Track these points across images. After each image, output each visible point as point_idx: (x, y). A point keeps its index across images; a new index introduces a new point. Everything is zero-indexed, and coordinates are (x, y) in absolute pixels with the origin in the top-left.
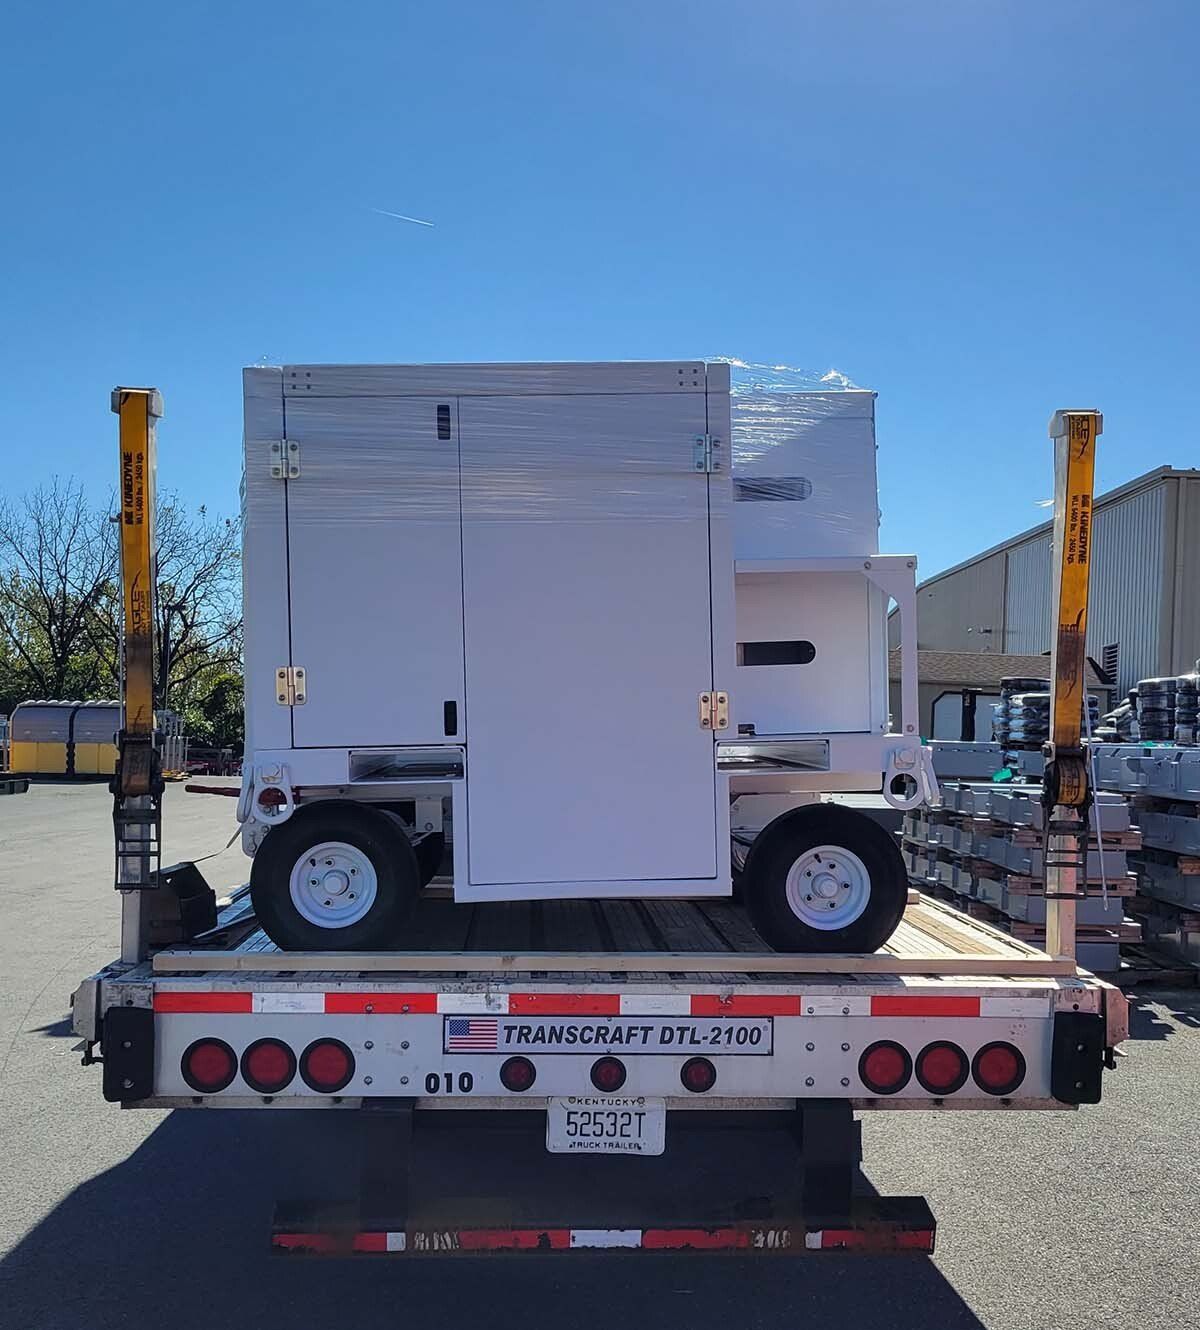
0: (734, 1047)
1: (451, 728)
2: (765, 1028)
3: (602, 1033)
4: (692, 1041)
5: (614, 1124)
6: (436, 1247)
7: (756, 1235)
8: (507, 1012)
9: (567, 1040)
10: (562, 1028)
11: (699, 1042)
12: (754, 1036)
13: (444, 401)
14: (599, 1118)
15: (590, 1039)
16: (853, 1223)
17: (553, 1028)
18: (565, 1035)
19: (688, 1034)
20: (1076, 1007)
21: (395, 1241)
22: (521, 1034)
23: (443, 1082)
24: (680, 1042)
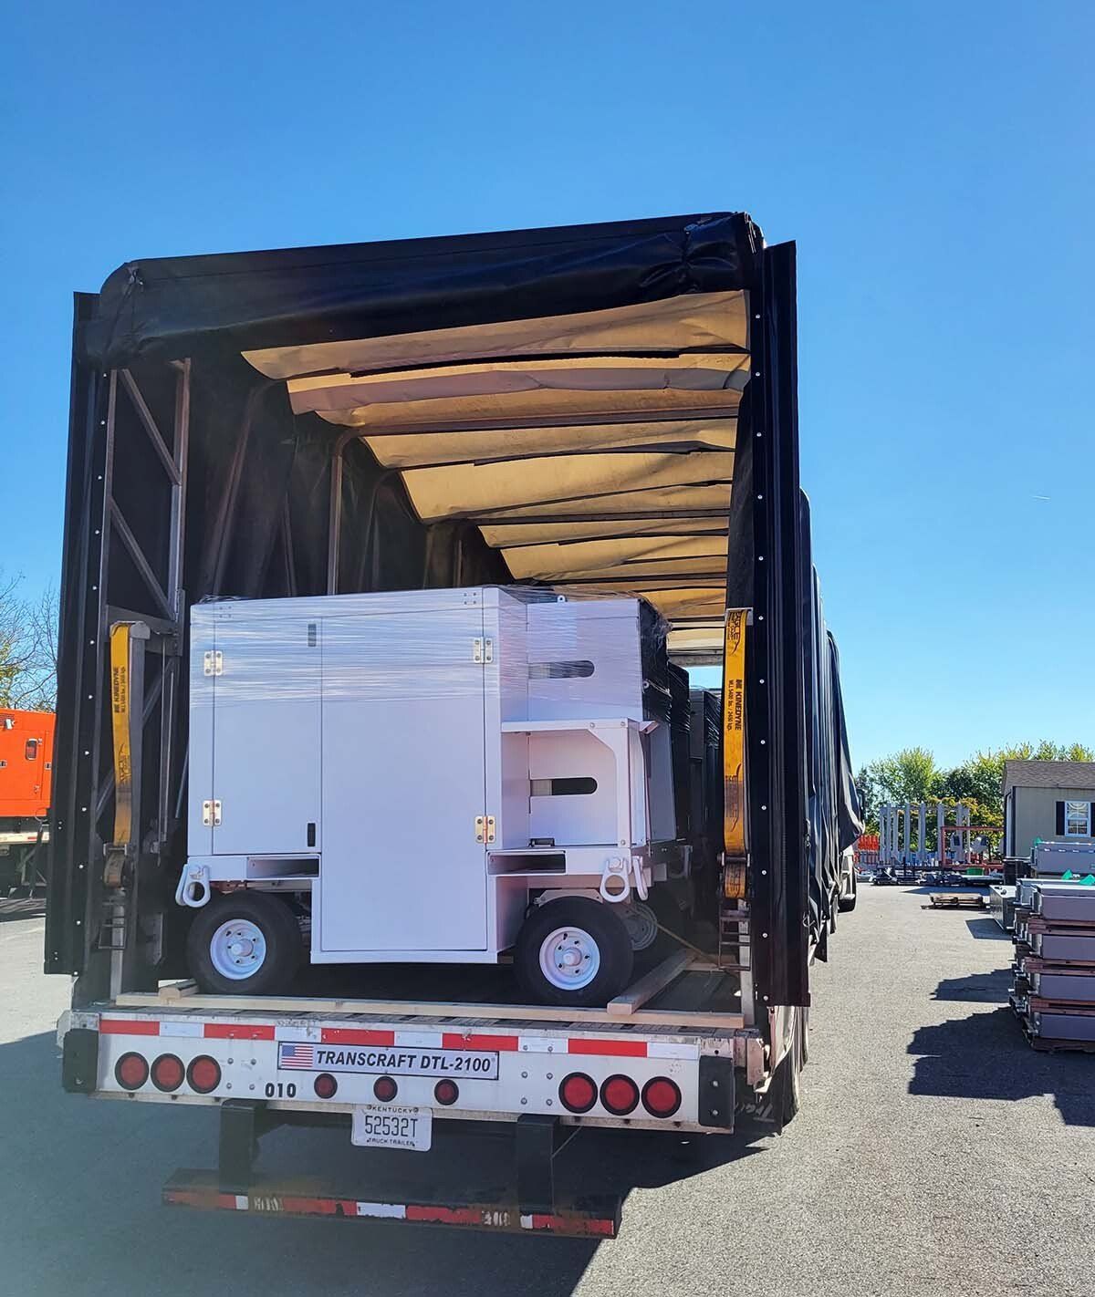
0: (472, 1073)
1: (311, 843)
2: (493, 1059)
3: (381, 1059)
4: (443, 1067)
5: (397, 1126)
6: (269, 1209)
7: (484, 1215)
8: (320, 1041)
9: (358, 1062)
10: (355, 1054)
11: (447, 1068)
12: (483, 1065)
13: (312, 621)
14: (387, 1122)
15: (374, 1063)
16: (554, 1210)
17: (349, 1054)
18: (357, 1059)
19: (440, 1062)
20: (717, 1052)
21: (242, 1202)
22: (328, 1057)
23: (277, 1089)
24: (435, 1068)
